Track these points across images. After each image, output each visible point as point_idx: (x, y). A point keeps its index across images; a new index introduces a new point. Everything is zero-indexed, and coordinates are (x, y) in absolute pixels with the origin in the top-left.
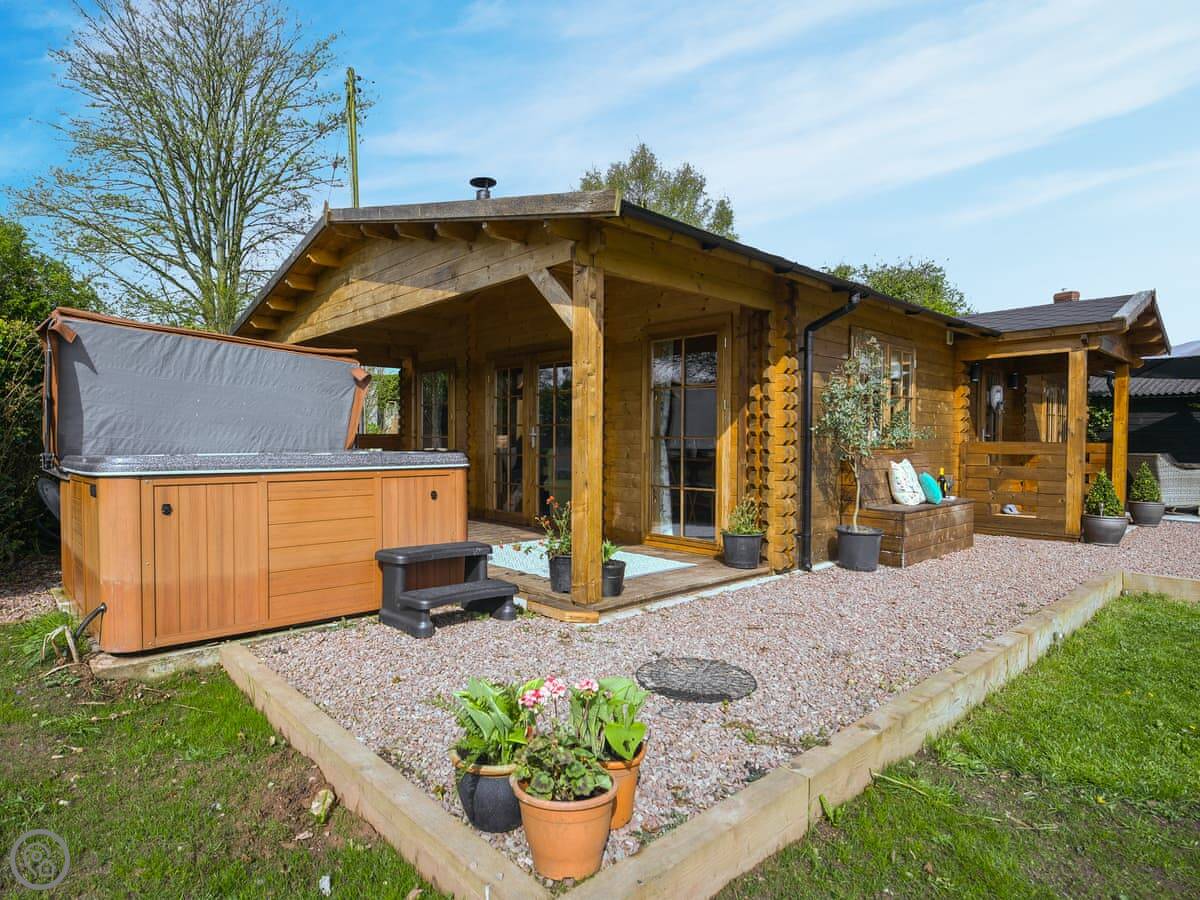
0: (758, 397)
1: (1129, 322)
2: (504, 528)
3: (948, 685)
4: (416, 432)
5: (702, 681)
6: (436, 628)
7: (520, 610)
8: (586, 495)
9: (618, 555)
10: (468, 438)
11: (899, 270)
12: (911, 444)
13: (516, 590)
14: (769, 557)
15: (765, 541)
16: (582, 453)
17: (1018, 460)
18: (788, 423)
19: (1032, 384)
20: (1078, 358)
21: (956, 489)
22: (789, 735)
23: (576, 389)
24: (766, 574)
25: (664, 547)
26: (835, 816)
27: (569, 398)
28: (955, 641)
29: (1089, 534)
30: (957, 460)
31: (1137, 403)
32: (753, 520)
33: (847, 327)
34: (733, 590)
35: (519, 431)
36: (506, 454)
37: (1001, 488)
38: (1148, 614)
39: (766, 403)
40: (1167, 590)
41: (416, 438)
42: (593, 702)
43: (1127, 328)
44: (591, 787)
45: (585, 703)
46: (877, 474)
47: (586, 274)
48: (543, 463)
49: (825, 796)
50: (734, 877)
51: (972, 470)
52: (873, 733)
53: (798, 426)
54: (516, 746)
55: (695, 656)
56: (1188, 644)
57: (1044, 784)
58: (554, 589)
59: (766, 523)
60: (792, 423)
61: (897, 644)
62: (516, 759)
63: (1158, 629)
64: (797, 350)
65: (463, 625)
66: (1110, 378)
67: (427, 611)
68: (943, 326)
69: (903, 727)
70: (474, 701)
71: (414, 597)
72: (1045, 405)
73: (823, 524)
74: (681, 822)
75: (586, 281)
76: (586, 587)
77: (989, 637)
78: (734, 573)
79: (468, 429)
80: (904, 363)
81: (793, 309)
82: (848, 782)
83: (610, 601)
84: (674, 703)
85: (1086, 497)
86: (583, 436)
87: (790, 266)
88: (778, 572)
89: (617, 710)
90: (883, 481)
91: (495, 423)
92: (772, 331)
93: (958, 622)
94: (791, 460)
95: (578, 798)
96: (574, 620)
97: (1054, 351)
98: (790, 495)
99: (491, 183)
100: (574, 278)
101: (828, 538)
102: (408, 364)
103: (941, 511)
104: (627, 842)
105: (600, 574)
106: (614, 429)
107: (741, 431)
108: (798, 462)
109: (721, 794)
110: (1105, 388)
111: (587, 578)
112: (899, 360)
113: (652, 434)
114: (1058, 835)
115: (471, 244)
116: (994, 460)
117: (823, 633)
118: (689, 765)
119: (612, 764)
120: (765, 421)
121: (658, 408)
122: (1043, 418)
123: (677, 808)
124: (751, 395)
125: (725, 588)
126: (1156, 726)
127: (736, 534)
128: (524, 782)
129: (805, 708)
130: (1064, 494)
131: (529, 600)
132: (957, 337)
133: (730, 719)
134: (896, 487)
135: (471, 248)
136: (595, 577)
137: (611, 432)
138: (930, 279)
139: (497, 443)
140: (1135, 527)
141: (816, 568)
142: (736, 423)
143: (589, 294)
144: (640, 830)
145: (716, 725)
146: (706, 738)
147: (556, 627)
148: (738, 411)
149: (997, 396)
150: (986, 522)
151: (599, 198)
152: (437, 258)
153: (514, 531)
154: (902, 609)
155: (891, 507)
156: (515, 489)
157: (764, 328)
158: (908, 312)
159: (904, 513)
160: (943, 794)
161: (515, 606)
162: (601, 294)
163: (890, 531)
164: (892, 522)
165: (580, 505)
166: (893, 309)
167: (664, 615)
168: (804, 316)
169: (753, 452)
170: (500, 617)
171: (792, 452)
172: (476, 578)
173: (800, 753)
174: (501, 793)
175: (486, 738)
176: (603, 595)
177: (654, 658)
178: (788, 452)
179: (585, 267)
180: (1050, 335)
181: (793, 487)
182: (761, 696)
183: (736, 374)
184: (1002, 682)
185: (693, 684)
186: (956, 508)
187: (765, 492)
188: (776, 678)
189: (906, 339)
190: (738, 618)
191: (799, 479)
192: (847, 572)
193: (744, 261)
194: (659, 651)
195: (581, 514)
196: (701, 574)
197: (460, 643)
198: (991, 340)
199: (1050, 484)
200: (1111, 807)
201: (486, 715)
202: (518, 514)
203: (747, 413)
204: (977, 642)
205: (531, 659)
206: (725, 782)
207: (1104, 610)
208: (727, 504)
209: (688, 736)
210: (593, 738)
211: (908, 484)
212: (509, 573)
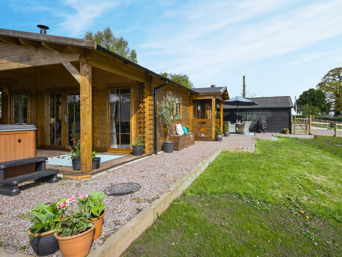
0: (142, 107)
1: (222, 93)
2: (53, 151)
3: (187, 177)
4: (10, 117)
5: (125, 189)
6: (21, 191)
7: (60, 179)
8: (86, 137)
9: (98, 156)
10: (37, 119)
11: (179, 76)
12: (181, 120)
13: (58, 172)
14: (146, 152)
15: (144, 147)
16: (84, 123)
17: (204, 123)
18: (150, 114)
19: (206, 105)
20: (214, 100)
21: (191, 130)
22: (149, 198)
23: (82, 103)
24: (145, 156)
25: (114, 152)
26: (161, 217)
27: (79, 105)
28: (189, 167)
29: (217, 139)
30: (191, 123)
31: (225, 110)
32: (141, 142)
33: (165, 89)
34: (136, 162)
35: (60, 117)
36: (55, 125)
37: (200, 130)
38: (226, 155)
39: (144, 108)
40: (229, 150)
41: (10, 120)
42: (86, 201)
43: (222, 94)
44: (86, 228)
45: (83, 202)
46: (173, 127)
47: (85, 66)
48: (70, 128)
49: (158, 212)
50: (133, 241)
51: (194, 126)
52: (170, 193)
53: (153, 115)
54: (57, 222)
55: (123, 182)
56: (232, 161)
57: (206, 196)
58: (74, 169)
59: (145, 142)
60: (151, 114)
61: (177, 170)
62: (56, 227)
63: (228, 158)
64: (152, 94)
65: (34, 187)
66: (220, 105)
67: (17, 185)
68: (187, 90)
69: (177, 190)
70: (38, 211)
71: (10, 181)
72: (209, 110)
73: (160, 141)
74: (117, 230)
75: (85, 68)
76: (86, 167)
77: (197, 165)
78: (136, 157)
79: (36, 116)
80: (179, 99)
81: (151, 83)
82: (164, 207)
83: (95, 170)
84: (116, 197)
85: (216, 131)
86: (84, 118)
87: (149, 71)
88: (148, 155)
89: (95, 202)
90: (174, 129)
91: (49, 114)
92: (145, 89)
93: (190, 162)
94: (151, 124)
95: (81, 233)
96: (82, 178)
97: (209, 98)
98: (151, 134)
99: (47, 28)
100: (80, 66)
101: (161, 145)
102: (6, 91)
103: (188, 136)
104: (99, 242)
105: (92, 162)
106: (97, 116)
107: (137, 116)
108: (153, 124)
109: (129, 219)
110: (219, 107)
111: (86, 164)
112: (178, 99)
113: (110, 117)
114: (208, 206)
115: (37, 49)
116: (199, 123)
117: (159, 170)
118: (120, 214)
119: (94, 219)
120: (144, 113)
121: (112, 109)
122: (208, 114)
123: (116, 227)
124: (140, 106)
125: (133, 162)
126: (226, 178)
127: (136, 146)
128: (60, 234)
129: (154, 190)
130: (212, 131)
131: (64, 174)
132: (191, 94)
133: (133, 198)
134: (177, 130)
135: (37, 50)
136: (90, 163)
137: (95, 117)
138: (185, 79)
139: (50, 121)
140: (225, 137)
141: (158, 153)
142: (136, 114)
143: (86, 72)
144: (104, 237)
145: (129, 200)
146: (126, 205)
147: (74, 182)
148: (137, 111)
149: (199, 108)
150: (198, 138)
151: (89, 42)
152: (21, 52)
153: (58, 152)
154: (178, 161)
155: (177, 136)
156: (58, 137)
157: (143, 88)
158: (179, 87)
159: (179, 137)
160: (185, 204)
161: (58, 177)
162: (90, 72)
163: (176, 142)
164: (177, 139)
165: (83, 140)
166: (176, 85)
167: (114, 172)
168: (154, 85)
169: (141, 122)
170: (51, 182)
171: (151, 122)
172: (41, 170)
173: (152, 202)
174: (51, 240)
175: (44, 223)
176: (93, 169)
177: (110, 185)
178: (150, 122)
179: (85, 63)
180: (209, 94)
181: (152, 132)
182: (142, 190)
183: (136, 100)
184: (199, 175)
185: (122, 190)
186: (191, 135)
187: (144, 133)
188: (146, 184)
189: (179, 93)
190: (137, 170)
191: (153, 129)
192: (166, 153)
193: (137, 69)
194: (112, 183)
195: (84, 144)
196: (126, 159)
197: (33, 194)
198: (197, 95)
199: (209, 128)
200: (218, 197)
201: (44, 215)
202: (60, 146)
203: (139, 111)
204: (194, 166)
205: (64, 194)
206: (131, 216)
207: (219, 155)
208: (134, 138)
209: (120, 206)
210: (87, 213)
211: (180, 130)
212: (55, 166)
